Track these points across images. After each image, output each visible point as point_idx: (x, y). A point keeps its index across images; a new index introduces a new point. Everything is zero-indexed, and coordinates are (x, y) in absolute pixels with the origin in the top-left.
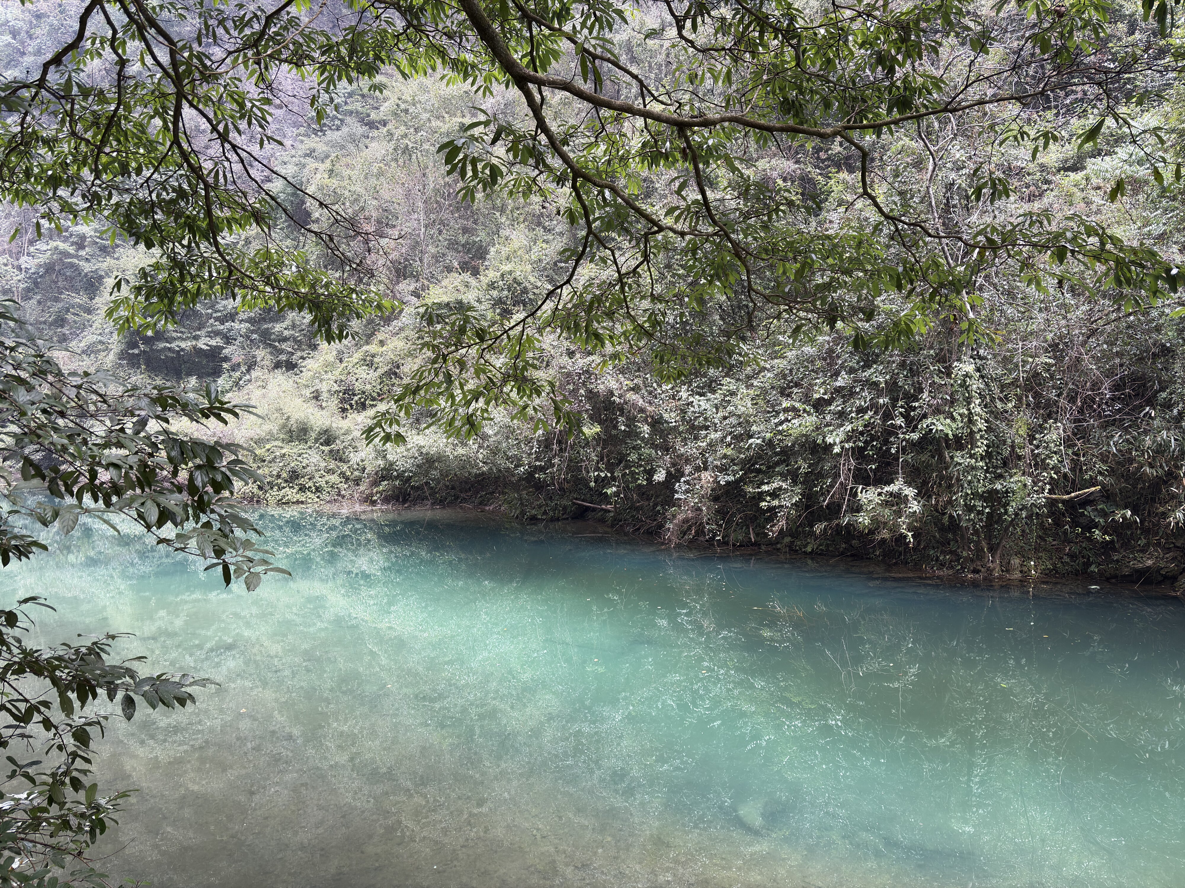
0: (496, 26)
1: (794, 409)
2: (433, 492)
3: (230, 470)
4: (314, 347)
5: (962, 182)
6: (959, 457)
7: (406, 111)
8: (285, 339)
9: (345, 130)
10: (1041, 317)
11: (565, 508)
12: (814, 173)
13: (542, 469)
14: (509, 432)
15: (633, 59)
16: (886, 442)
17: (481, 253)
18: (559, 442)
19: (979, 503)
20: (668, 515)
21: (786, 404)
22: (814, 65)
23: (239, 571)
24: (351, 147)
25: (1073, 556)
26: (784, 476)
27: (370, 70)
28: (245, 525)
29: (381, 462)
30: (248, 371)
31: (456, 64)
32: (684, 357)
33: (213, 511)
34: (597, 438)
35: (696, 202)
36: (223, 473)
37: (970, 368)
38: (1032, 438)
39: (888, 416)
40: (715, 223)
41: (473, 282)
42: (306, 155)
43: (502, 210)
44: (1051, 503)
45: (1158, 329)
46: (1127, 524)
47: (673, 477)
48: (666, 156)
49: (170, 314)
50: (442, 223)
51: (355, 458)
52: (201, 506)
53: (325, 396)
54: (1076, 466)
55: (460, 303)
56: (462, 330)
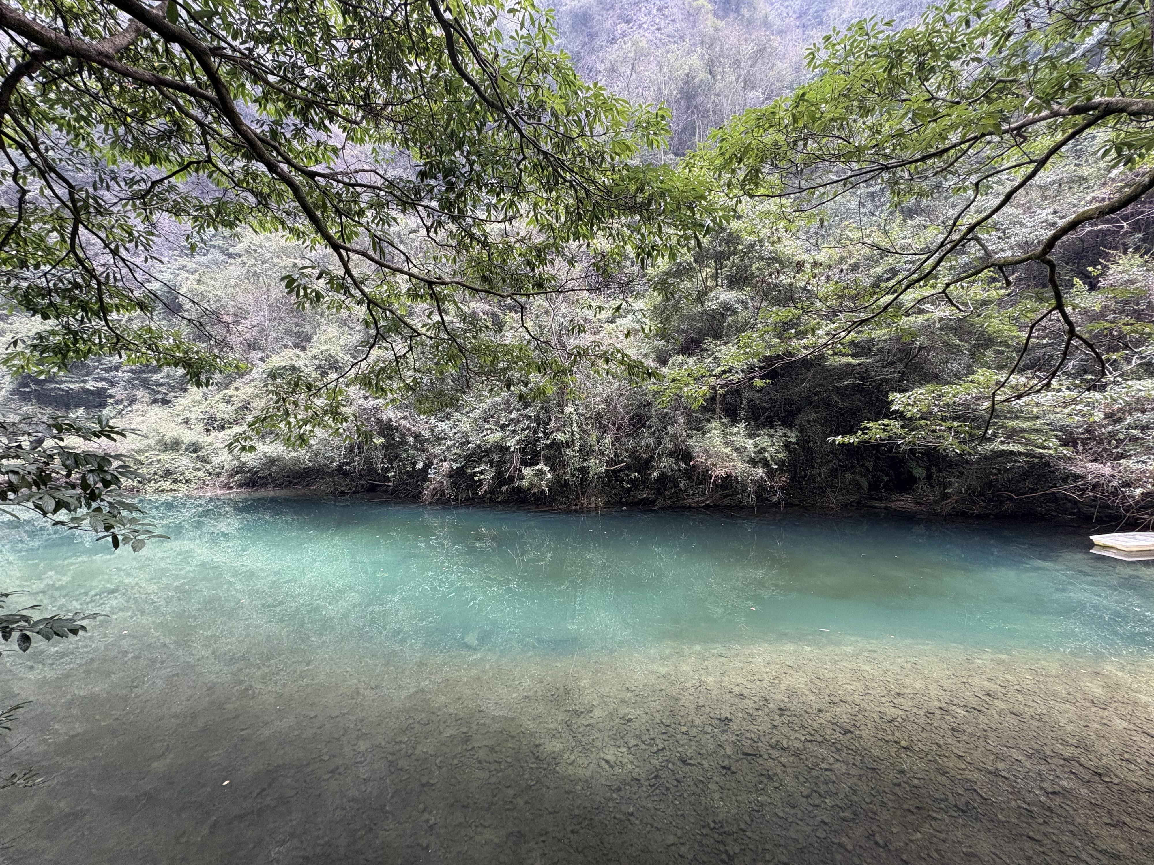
0: (319, 213)
1: (491, 429)
2: (274, 480)
3: (119, 472)
4: (185, 390)
5: (566, 323)
6: (568, 451)
7: (256, 251)
8: (161, 385)
9: (210, 256)
10: (600, 387)
11: (362, 486)
12: (499, 312)
13: (348, 464)
14: (326, 442)
15: (401, 242)
16: (535, 445)
17: (308, 338)
18: (359, 448)
19: (577, 473)
20: (425, 486)
21: (487, 426)
22: (497, 261)
23: (126, 539)
24: (214, 267)
25: (615, 495)
26: (486, 463)
27: (231, 225)
28: (130, 508)
29: (236, 463)
30: (130, 404)
31: (292, 230)
32: (433, 402)
33: (102, 500)
34: (383, 446)
35: (438, 322)
36: (112, 474)
37: (572, 410)
38: (598, 442)
39: (536, 432)
40: (448, 334)
41: (302, 354)
42: (179, 269)
43: (322, 315)
44: (607, 471)
45: (645, 394)
46: (636, 479)
47: (427, 465)
48: (421, 296)
49: (63, 365)
50: (280, 319)
51: (216, 461)
52: (93, 496)
53: (193, 421)
54: (616, 454)
55: (293, 366)
56: (297, 384)
